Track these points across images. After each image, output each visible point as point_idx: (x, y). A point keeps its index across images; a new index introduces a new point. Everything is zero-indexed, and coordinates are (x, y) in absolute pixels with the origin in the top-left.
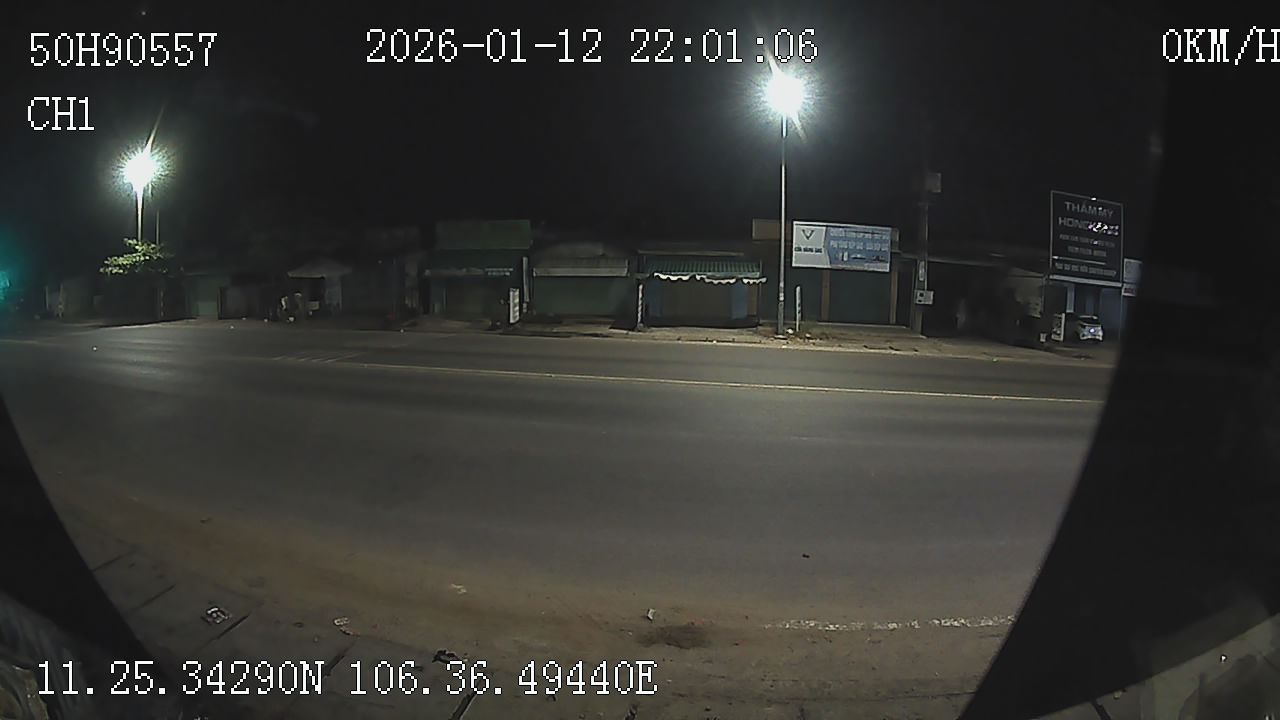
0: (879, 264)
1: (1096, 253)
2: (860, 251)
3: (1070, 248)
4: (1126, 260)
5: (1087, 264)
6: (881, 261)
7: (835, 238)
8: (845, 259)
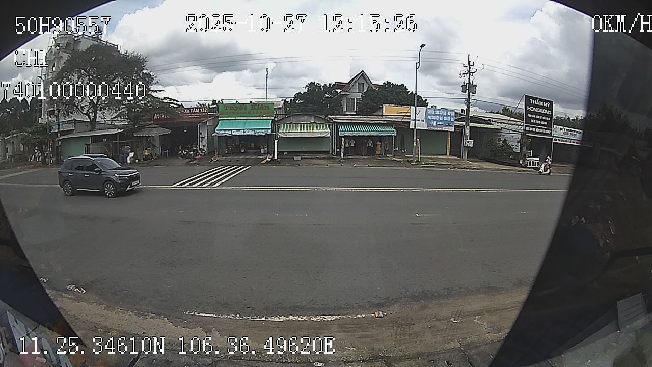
0: (450, 128)
1: (542, 123)
2: (441, 121)
3: (532, 121)
4: (555, 126)
5: (539, 128)
6: (451, 126)
7: (429, 115)
8: (435, 125)
